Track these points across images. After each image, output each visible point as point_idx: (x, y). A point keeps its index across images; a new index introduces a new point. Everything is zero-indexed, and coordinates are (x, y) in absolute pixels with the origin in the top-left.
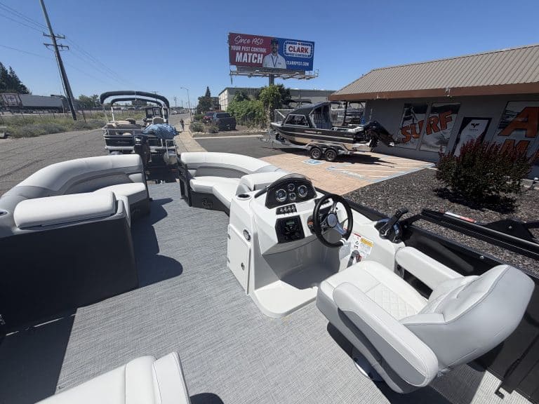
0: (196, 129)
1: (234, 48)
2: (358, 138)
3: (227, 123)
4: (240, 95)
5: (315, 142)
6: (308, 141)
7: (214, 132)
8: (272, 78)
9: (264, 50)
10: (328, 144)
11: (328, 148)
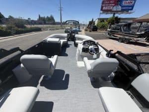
0: (86, 30)
1: (103, 5)
2: (141, 36)
3: (95, 29)
4: (102, 20)
5: (121, 36)
6: (119, 36)
7: (90, 31)
8: (114, 14)
9: (114, 5)
10: (127, 37)
11: (126, 39)
